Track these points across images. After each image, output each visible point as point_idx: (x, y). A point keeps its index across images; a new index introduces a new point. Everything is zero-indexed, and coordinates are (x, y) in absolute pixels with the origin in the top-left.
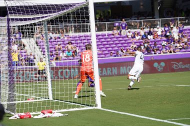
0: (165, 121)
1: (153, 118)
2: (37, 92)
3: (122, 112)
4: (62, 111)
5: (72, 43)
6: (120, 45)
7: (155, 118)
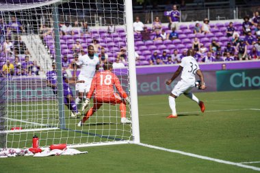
0: (239, 164)
1: (220, 159)
2: (40, 117)
3: (172, 149)
4: (78, 146)
5: (98, 42)
6: (173, 46)
7: (223, 159)
